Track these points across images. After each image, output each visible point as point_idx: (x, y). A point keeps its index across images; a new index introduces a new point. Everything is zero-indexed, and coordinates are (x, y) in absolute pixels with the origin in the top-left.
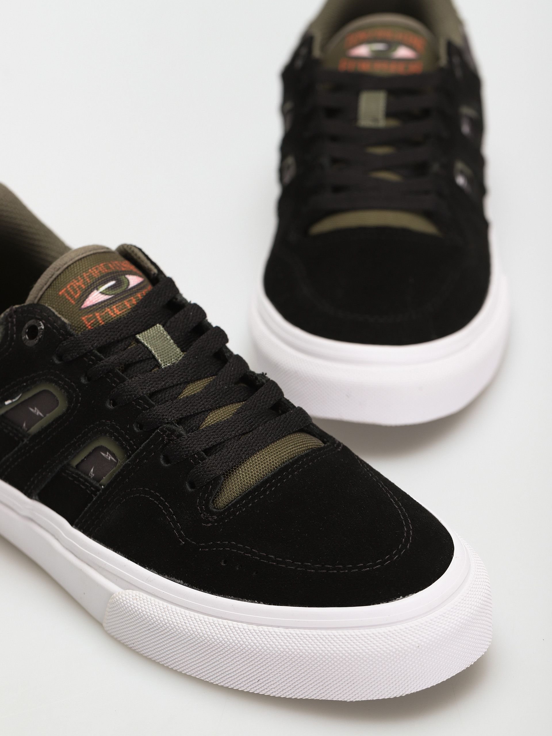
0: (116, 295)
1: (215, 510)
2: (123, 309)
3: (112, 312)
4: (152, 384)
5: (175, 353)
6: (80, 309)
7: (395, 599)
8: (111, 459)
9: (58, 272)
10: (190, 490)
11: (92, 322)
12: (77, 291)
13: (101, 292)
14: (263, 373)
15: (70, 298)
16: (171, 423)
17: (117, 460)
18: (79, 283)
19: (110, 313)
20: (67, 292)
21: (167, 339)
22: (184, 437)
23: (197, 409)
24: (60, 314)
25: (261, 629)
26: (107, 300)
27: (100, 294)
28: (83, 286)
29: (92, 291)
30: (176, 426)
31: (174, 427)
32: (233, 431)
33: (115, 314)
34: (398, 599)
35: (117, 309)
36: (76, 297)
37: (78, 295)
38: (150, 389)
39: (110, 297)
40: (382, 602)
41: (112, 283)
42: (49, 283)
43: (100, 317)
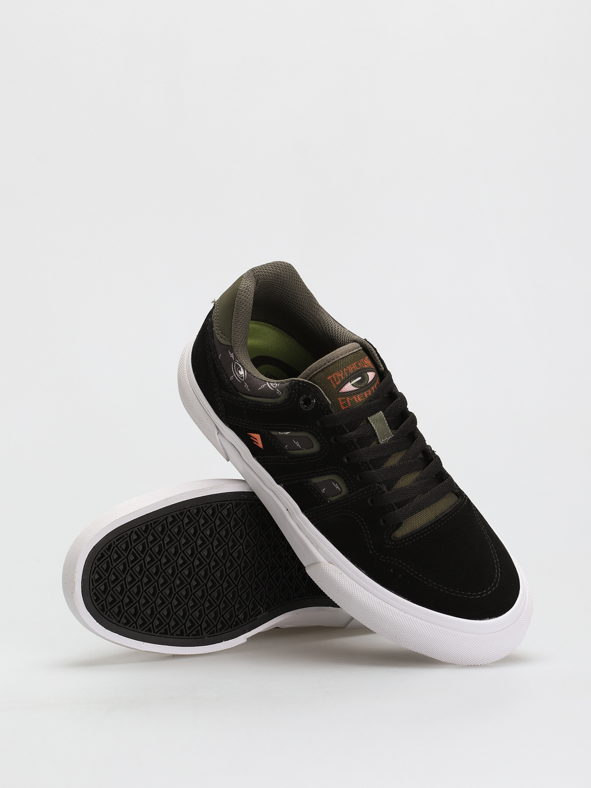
0: (361, 388)
1: (393, 539)
2: (363, 398)
3: (357, 399)
4: (373, 454)
5: (388, 433)
6: (339, 393)
7: (485, 619)
8: (338, 488)
9: (329, 364)
10: (382, 524)
11: (344, 403)
12: (338, 380)
13: (352, 385)
14: (434, 451)
15: (333, 383)
16: (380, 483)
17: (342, 491)
18: (340, 375)
19: (355, 399)
20: (332, 378)
21: (385, 423)
22: (386, 494)
23: (396, 475)
24: (327, 396)
25: (406, 616)
26: (355, 390)
27: (352, 386)
28: (343, 377)
29: (347, 383)
30: (383, 486)
31: (381, 486)
32: (413, 493)
33: (358, 400)
34: (486, 619)
35: (360, 398)
36: (337, 384)
37: (339, 382)
38: (371, 457)
39: (357, 389)
40: (477, 620)
41: (359, 378)
42: (322, 368)
43: (350, 401)
